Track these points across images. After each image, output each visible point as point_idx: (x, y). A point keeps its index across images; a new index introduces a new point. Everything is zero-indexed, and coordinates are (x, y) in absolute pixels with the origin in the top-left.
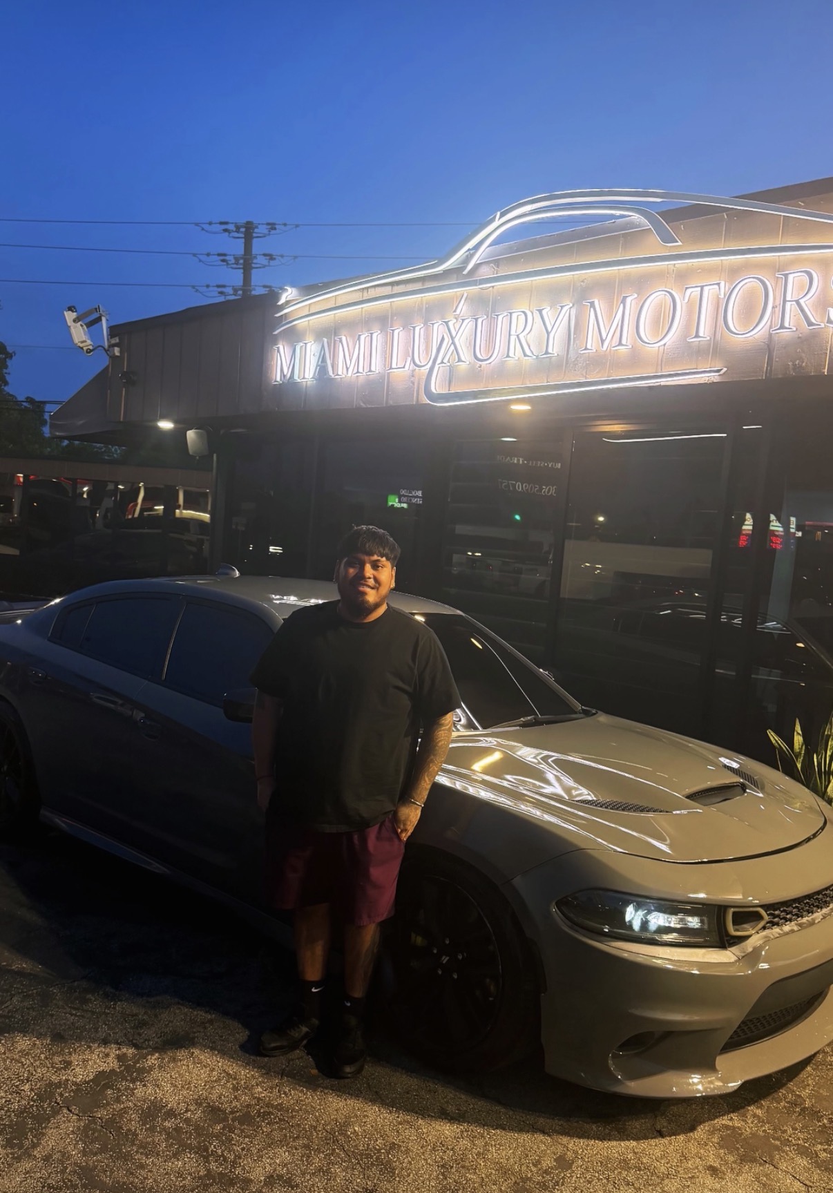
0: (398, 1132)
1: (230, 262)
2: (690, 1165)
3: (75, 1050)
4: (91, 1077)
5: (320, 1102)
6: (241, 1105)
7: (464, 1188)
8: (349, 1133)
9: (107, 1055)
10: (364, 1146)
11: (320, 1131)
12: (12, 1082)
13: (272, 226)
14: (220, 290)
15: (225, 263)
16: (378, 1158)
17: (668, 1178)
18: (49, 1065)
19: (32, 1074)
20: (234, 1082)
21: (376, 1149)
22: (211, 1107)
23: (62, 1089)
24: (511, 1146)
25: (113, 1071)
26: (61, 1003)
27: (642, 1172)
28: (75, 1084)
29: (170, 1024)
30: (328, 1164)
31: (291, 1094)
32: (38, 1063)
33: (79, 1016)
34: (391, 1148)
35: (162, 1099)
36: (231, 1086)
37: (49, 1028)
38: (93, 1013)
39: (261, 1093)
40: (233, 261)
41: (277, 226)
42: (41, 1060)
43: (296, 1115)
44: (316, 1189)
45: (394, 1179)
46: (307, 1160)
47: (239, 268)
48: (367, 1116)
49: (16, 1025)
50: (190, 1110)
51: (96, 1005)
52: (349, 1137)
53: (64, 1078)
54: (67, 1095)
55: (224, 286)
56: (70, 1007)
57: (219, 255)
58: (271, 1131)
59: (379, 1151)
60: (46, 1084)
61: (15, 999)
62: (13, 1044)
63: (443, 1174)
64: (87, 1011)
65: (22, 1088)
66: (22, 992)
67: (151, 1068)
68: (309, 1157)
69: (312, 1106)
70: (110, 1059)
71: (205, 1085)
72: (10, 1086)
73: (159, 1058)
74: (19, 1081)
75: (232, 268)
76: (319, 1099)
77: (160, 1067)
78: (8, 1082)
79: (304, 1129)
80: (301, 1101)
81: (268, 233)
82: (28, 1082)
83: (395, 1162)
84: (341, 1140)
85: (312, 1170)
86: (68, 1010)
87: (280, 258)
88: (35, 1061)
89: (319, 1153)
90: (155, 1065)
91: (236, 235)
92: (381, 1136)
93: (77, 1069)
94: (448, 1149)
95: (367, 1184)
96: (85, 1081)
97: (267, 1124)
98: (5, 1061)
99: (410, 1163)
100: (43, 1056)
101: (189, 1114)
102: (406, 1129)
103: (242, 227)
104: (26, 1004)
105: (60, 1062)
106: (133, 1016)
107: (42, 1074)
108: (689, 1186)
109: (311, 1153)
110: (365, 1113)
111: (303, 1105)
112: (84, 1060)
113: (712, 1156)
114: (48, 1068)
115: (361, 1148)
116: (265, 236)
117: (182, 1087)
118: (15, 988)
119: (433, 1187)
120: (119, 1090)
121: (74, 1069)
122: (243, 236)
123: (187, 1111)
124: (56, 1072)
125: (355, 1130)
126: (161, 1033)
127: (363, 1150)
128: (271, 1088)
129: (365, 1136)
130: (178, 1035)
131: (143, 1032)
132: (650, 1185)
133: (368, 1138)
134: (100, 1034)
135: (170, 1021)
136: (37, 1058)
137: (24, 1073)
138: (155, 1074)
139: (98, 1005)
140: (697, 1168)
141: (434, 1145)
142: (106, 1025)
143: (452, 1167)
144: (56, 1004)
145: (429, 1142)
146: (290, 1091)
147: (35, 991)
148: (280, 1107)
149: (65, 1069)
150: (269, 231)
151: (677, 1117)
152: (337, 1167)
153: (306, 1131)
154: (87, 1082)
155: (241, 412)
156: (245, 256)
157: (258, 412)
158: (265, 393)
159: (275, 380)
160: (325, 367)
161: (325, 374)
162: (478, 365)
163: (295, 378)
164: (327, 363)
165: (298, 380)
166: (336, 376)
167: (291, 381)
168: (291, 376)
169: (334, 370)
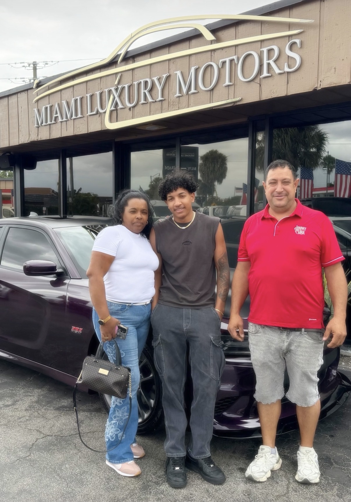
7: (117, 487)
8: (63, 468)
10: (69, 473)
11: (48, 469)
16: (76, 478)
21: (75, 474)
30: (50, 483)
31: (36, 454)
34: (83, 473)
39: (21, 454)
43: (37, 463)
44: (43, 494)
45: (83, 486)
46: (40, 482)
52: (62, 470)
59: (77, 475)
63: (107, 482)
68: (41, 481)
69: (46, 458)
76: (50, 455)
80: (41, 456)
83: (84, 479)
84: (58, 472)
85: (42, 486)
89: (46, 478)
92: (79, 468)
95: (69, 490)
99: (92, 478)
102: (92, 464)
103: (31, 64)
109: (42, 479)
110: (72, 459)
111: (42, 458)
115: (68, 474)
116: (42, 68)
119: (102, 488)
122: (32, 68)
125: (66, 467)
127: (69, 475)
133: (72, 470)
141: (105, 470)
143: (112, 479)
145: (102, 469)
146: (36, 452)
148: (29, 460)
152: (54, 483)
153: (41, 470)
155: (20, 143)
156: (34, 78)
157: (28, 142)
158: (30, 133)
159: (35, 125)
160: (58, 116)
161: (59, 120)
162: (129, 108)
163: (44, 124)
164: (59, 115)
165: (46, 124)
166: (63, 120)
167: (42, 125)
168: (42, 123)
169: (63, 117)
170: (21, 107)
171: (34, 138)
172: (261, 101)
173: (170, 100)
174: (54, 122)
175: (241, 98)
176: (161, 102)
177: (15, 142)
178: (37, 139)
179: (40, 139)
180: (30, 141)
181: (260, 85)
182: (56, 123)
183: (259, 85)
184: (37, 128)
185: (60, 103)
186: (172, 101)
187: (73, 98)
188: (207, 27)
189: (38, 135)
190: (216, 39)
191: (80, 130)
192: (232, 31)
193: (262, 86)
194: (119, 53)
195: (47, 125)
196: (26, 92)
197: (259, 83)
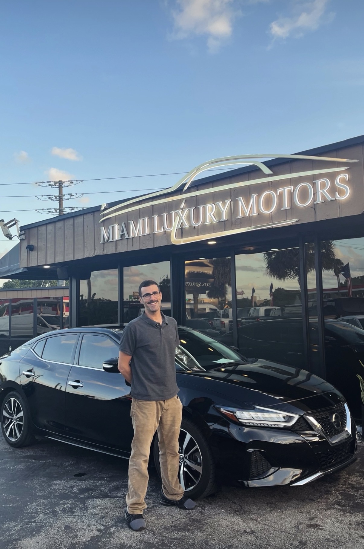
0: (230, 541)
1: (52, 198)
2: (354, 537)
3: (77, 530)
4: (89, 539)
5: (193, 535)
6: (159, 540)
9: (92, 530)
11: (197, 545)
12: (55, 545)
13: (71, 182)
14: (49, 210)
15: (50, 199)
17: (346, 542)
18: (69, 537)
19: (62, 541)
20: (153, 532)
22: (147, 542)
23: (78, 545)
24: (279, 540)
25: (97, 536)
26: (62, 514)
27: (335, 542)
28: (83, 542)
29: (115, 516)
32: (63, 537)
33: (72, 518)
35: (124, 543)
36: (152, 534)
37: (61, 524)
38: (79, 516)
39: (166, 535)
40: (54, 198)
41: (73, 182)
42: (64, 536)
47: (57, 201)
48: (215, 537)
49: (46, 525)
50: (138, 545)
51: (78, 513)
53: (77, 541)
54: (82, 547)
55: (51, 209)
56: (67, 515)
57: (47, 196)
58: (176, 548)
60: (70, 544)
61: (41, 515)
62: (48, 532)
64: (75, 515)
65: (61, 547)
66: (43, 513)
67: (114, 532)
70: (94, 532)
71: (140, 535)
72: (55, 547)
73: (116, 528)
74: (58, 544)
75: (53, 201)
77: (118, 531)
78: (53, 546)
79: (190, 545)
80: (184, 535)
81: (69, 184)
82: (62, 544)
86: (67, 516)
87: (75, 195)
88: (61, 536)
90: (115, 531)
91: (54, 186)
93: (81, 537)
94: (253, 544)
96: (87, 541)
97: (173, 545)
98: (48, 538)
100: (64, 534)
101: (138, 546)
103: (57, 183)
104: (46, 517)
105: (73, 535)
106: (97, 515)
107: (67, 541)
108: (356, 544)
111: (186, 537)
112: (83, 534)
113: (362, 533)
114: (68, 538)
116: (68, 186)
117: (131, 537)
118: (39, 511)
120: (103, 542)
121: (80, 537)
122: (58, 187)
123: (137, 545)
124: (72, 539)
126: (112, 519)
128: (169, 532)
129: (217, 544)
130: (120, 519)
131: (104, 520)
132: (341, 546)
134: (85, 523)
135: (114, 515)
136: (62, 536)
137: (58, 541)
138: (116, 534)
139: (79, 513)
140: (357, 537)
142: (86, 519)
144: (60, 515)
147: (48, 511)
148: (176, 539)
149: (76, 537)
150: (70, 184)
151: (343, 521)
153: (191, 546)
154: (89, 541)
155: (85, 257)
156: (59, 195)
157: (93, 256)
158: (96, 248)
159: (101, 242)
160: (124, 234)
161: (125, 237)
162: (194, 227)
163: (111, 240)
164: (125, 232)
165: (112, 240)
166: (130, 237)
167: (109, 241)
168: (109, 239)
169: (129, 235)
170: (87, 226)
171: (99, 252)
172: (316, 222)
173: (232, 221)
174: (120, 239)
175: (298, 219)
176: (224, 222)
177: (79, 256)
178: (103, 253)
179: (106, 253)
180: (96, 254)
181: (315, 209)
182: (122, 239)
183: (313, 209)
184: (103, 244)
185: (126, 222)
186: (234, 221)
187: (140, 218)
188: (265, 163)
189: (104, 250)
190: (273, 173)
191: (146, 246)
192: (287, 166)
193: (316, 209)
194: (184, 182)
195: (114, 241)
196: (93, 213)
197: (313, 207)
